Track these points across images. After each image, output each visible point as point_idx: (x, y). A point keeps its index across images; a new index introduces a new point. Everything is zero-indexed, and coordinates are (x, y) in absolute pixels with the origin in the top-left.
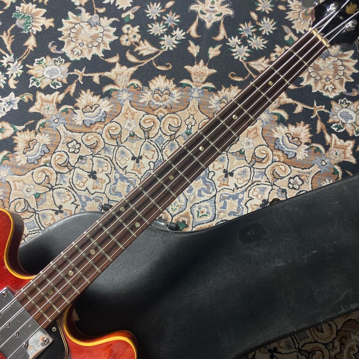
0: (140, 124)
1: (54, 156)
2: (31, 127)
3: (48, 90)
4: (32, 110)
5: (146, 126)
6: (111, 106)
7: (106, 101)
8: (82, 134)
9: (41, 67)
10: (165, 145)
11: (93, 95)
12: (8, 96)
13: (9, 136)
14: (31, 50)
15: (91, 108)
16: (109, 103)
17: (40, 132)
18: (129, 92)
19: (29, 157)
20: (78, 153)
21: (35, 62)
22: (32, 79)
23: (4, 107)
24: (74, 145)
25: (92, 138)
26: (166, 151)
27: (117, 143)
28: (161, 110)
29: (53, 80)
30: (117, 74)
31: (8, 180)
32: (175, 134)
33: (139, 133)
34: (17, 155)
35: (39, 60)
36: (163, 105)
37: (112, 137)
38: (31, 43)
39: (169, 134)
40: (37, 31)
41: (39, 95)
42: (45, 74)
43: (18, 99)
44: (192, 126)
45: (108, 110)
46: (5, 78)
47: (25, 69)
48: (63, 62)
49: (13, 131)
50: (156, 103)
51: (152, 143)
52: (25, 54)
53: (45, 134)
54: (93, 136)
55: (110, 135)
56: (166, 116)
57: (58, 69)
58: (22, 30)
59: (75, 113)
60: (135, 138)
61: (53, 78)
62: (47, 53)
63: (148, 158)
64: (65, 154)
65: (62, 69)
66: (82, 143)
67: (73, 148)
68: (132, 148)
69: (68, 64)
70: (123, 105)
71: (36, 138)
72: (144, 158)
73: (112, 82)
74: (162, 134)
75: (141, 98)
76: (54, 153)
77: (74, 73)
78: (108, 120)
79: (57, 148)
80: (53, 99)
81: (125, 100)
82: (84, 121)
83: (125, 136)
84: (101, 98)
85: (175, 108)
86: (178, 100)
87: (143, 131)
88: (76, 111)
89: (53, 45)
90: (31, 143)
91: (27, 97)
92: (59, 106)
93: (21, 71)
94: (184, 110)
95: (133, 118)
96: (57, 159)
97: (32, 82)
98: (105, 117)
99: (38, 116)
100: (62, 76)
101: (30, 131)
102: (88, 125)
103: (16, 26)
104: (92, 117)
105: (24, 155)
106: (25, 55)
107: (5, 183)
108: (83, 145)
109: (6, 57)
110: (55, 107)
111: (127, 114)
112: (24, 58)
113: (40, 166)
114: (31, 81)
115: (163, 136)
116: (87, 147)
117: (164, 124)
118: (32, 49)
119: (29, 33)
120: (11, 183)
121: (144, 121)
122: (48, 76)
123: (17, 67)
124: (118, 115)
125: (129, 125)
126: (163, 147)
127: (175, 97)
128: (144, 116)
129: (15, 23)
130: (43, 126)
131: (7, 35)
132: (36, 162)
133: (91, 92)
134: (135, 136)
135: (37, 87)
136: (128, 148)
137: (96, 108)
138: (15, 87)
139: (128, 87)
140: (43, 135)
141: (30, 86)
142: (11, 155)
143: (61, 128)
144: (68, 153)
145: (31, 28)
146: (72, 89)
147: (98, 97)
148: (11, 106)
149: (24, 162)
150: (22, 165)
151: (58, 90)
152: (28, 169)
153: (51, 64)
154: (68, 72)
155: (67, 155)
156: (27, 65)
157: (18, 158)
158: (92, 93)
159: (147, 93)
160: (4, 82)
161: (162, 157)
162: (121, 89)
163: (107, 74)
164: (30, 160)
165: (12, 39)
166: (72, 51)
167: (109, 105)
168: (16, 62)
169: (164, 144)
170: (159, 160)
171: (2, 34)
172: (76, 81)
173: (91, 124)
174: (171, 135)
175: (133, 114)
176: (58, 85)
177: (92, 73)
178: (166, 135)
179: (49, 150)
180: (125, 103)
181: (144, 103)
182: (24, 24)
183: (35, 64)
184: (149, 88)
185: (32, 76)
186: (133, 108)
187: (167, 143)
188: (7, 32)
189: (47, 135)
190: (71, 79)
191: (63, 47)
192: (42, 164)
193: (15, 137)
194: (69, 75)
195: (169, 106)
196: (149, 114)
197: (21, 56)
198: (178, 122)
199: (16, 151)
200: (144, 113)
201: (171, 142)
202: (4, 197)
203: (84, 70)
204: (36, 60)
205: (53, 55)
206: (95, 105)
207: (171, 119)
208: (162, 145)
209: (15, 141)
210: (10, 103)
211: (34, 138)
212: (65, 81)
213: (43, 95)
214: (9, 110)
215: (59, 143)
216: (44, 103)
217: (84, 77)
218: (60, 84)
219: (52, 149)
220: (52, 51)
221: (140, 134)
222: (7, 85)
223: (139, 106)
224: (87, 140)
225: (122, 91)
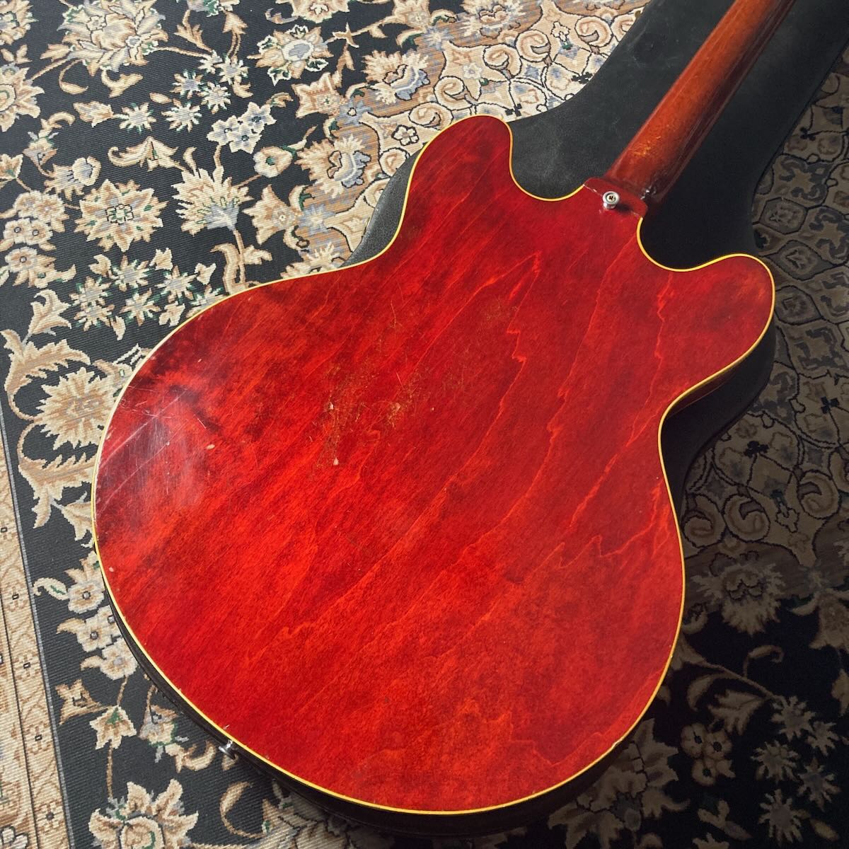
0: (487, 64)
1: (382, 160)
2: (319, 137)
3: (308, 77)
4: (301, 113)
5: (498, 63)
6: (426, 58)
7: (413, 55)
8: (407, 113)
9: (275, 51)
10: (544, 75)
11: (387, 56)
12: (246, 111)
13: (288, 164)
14: (241, 35)
15: (396, 72)
16: (418, 56)
17: (337, 138)
18: (440, 30)
19: (343, 180)
20: (417, 141)
21: (258, 48)
22: (272, 72)
23: (250, 128)
24: (404, 133)
25: (425, 113)
26: (552, 82)
27: (469, 102)
28: (505, 34)
29: (307, 60)
30: (404, 14)
31: (330, 226)
32: (549, 55)
33: (493, 76)
34: (321, 184)
35: (263, 42)
36: (505, 25)
37: (456, 98)
38: (234, 24)
39: (540, 60)
40: (232, 5)
41: (299, 89)
42: (287, 57)
43: (267, 107)
44: (566, 35)
45: (423, 65)
46: (225, 88)
47: (251, 64)
48: (307, 30)
49: (290, 154)
50: (492, 28)
51: (522, 80)
52: (234, 43)
53: (347, 137)
54: (425, 110)
55: (451, 96)
56: (519, 38)
57: (305, 42)
58: (207, 13)
59: (374, 90)
60: (491, 85)
61: (305, 57)
62: (271, 28)
63: (531, 103)
64: (399, 151)
65: (312, 39)
66: (415, 125)
67: (405, 138)
68: (496, 99)
69: (317, 31)
70: (442, 51)
71: (337, 149)
72: (524, 105)
73: (405, 27)
74: (529, 63)
75: (465, 30)
76: (380, 156)
77: (335, 38)
78: (433, 80)
79: (379, 149)
80: (326, 86)
81: (441, 43)
82: (396, 95)
83: (475, 89)
84: (402, 54)
85: (526, 22)
86: (522, 11)
87: (498, 70)
88: (374, 87)
89: (272, 14)
90: (331, 159)
91: (279, 100)
92: (341, 91)
93: (245, 69)
94: (539, 20)
95: (471, 61)
96: (390, 164)
97: (275, 76)
98: (426, 77)
99: (318, 118)
100: (317, 49)
101: (319, 142)
102: (409, 98)
103: (192, 12)
104: (405, 85)
105: (333, 180)
106: (236, 45)
107: (329, 232)
108: (418, 127)
109: (205, 59)
110: (337, 94)
111: (458, 59)
112: (237, 49)
113: (371, 184)
114: (272, 75)
115: (533, 65)
116: (427, 126)
117: (522, 49)
118: (241, 32)
119: (221, 12)
120: (338, 228)
121: (490, 57)
122: (295, 58)
123: (233, 66)
124: (445, 65)
125: (470, 71)
126: (543, 80)
127: (514, 10)
128: (485, 51)
129: (187, 7)
130: (334, 126)
131: (185, 28)
132: (360, 181)
133: (379, 52)
134: (490, 83)
135: (288, 79)
136: (491, 102)
137: (404, 70)
138: (250, 94)
139: (434, 25)
140: (344, 139)
141: (275, 82)
142: (310, 189)
143: (367, 118)
144: (402, 147)
145: (220, 5)
146: (347, 59)
147: (396, 54)
148: (262, 122)
149: (339, 190)
150: (338, 194)
151: (325, 70)
152: (353, 196)
153: (287, 40)
154: (324, 40)
155: (402, 150)
156: (249, 57)
157: (326, 188)
158: (383, 53)
159: (468, 21)
160: (227, 94)
161: (551, 95)
162: (424, 31)
163: (388, 20)
164: (347, 182)
165: (198, 31)
166: (311, 10)
167: (421, 58)
168: (228, 60)
169: (542, 75)
170: (548, 98)
171: (177, 30)
172: (345, 48)
173: (411, 95)
174: (544, 60)
175: (467, 56)
176: (321, 63)
177: (365, 27)
178: (536, 62)
179: (369, 156)
180: (444, 46)
181: (474, 34)
182: (205, 4)
183: (261, 51)
184: (468, 13)
185: (269, 67)
186: (461, 48)
187: (545, 71)
188: (182, 25)
189: (352, 137)
190: (336, 48)
191: (292, 11)
192: (371, 179)
193: (300, 162)
194: (329, 44)
195: (513, 24)
196: (490, 46)
197: (229, 49)
198: (542, 39)
199: (314, 181)
200: (482, 48)
201: (550, 68)
202: (342, 252)
203: (347, 27)
204: (259, 44)
205: (283, 28)
206: (399, 67)
207: (529, 39)
208: (539, 78)
209: (303, 168)
210: (257, 119)
211: (333, 150)
212: (328, 55)
213: (305, 87)
214: (263, 129)
215: (379, 139)
216: (315, 97)
217: (355, 38)
218: (323, 61)
219: (374, 154)
220: (277, 22)
221: (497, 76)
222: (234, 97)
223: (468, 42)
224: (420, 118)
225: (429, 33)
